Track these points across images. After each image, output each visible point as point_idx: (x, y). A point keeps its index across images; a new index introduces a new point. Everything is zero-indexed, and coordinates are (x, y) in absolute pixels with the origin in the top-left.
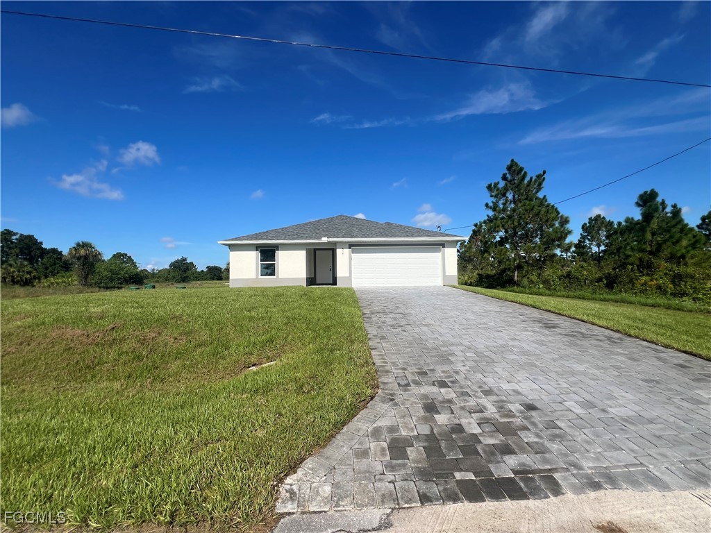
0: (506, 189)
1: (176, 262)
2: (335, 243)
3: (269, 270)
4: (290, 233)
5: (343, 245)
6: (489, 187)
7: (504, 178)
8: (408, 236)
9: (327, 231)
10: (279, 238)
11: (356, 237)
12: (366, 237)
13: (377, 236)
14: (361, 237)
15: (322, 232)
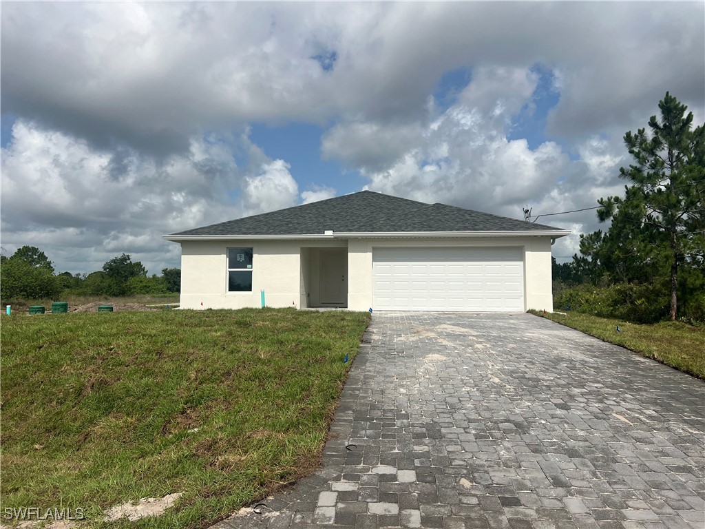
2: (346, 240)
10: (258, 230)
11: (380, 229)
12: (396, 230)
13: (413, 229)
14: (389, 230)
15: (329, 221)
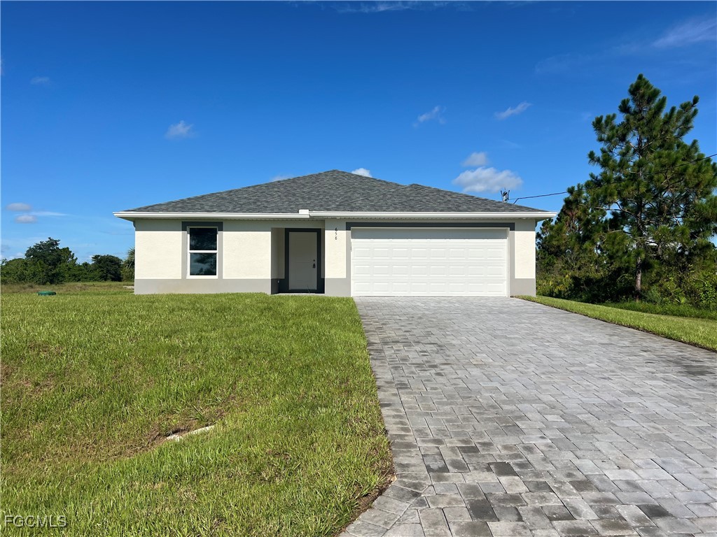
0: (626, 127)
1: (39, 247)
2: (323, 220)
3: (205, 264)
4: (243, 201)
5: (336, 224)
6: (598, 124)
7: (624, 108)
8: (450, 210)
9: (309, 199)
10: (223, 208)
11: (360, 209)
12: (377, 210)
13: (395, 209)
14: (369, 210)
15: (300, 200)
